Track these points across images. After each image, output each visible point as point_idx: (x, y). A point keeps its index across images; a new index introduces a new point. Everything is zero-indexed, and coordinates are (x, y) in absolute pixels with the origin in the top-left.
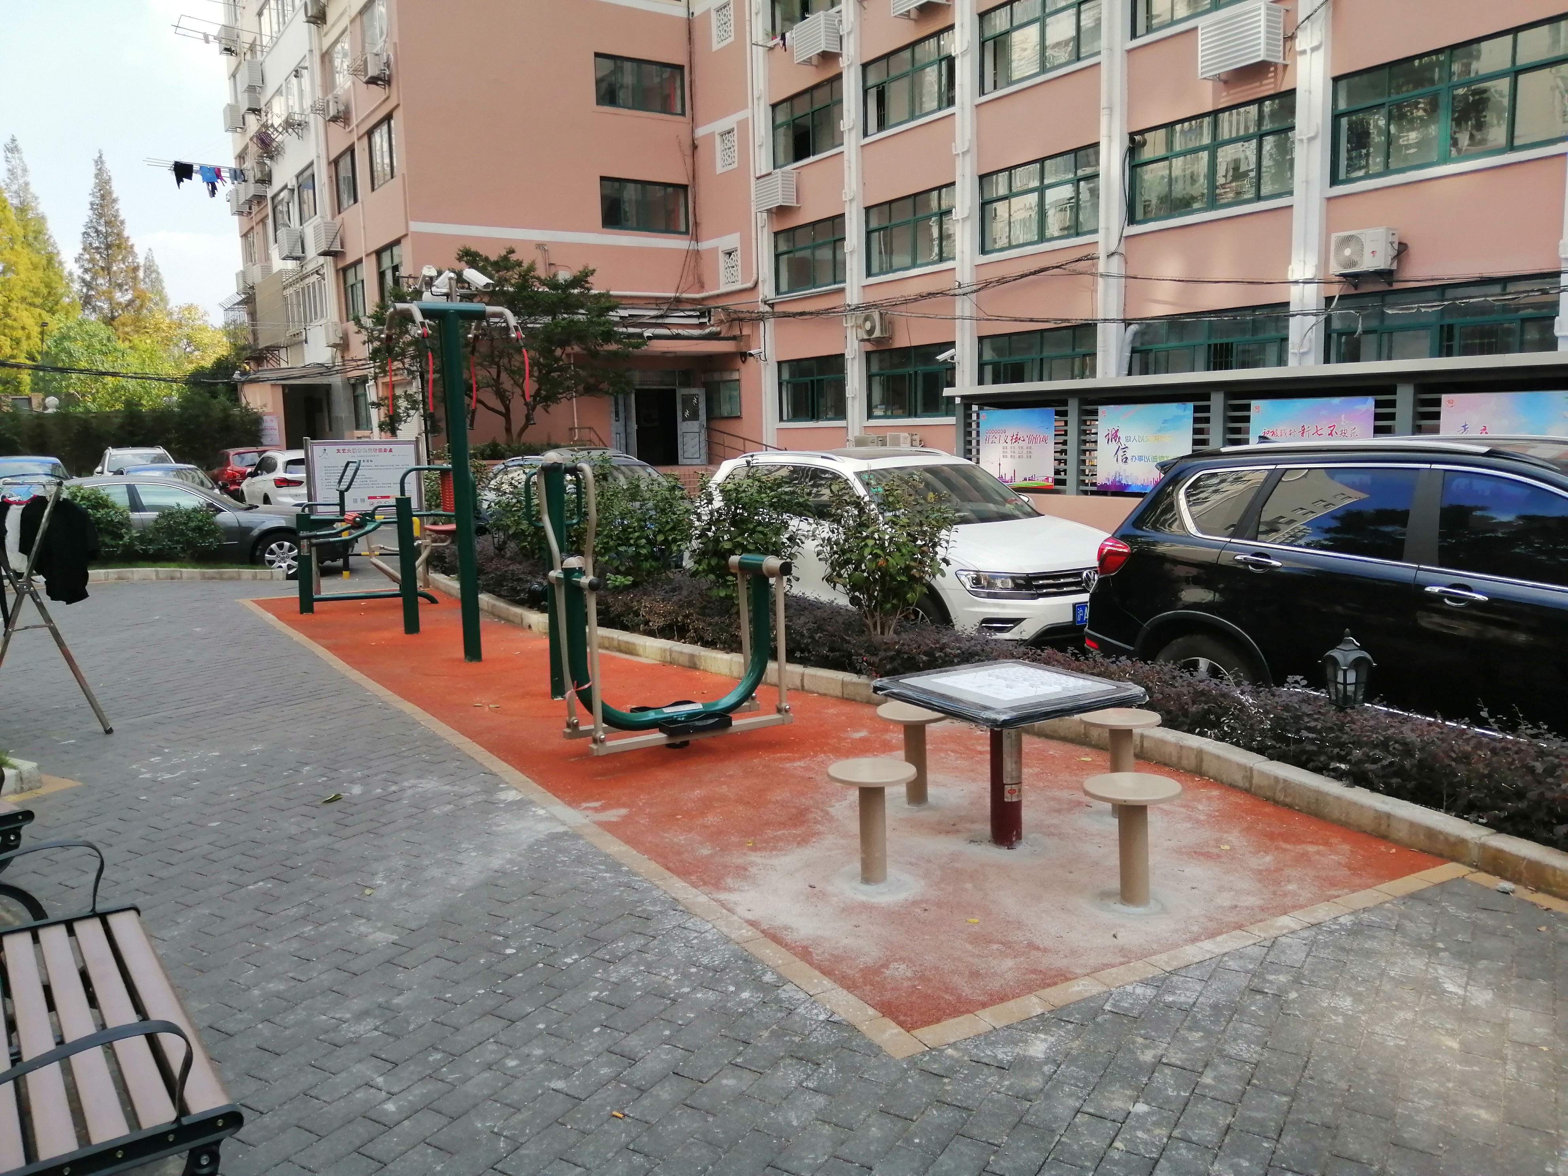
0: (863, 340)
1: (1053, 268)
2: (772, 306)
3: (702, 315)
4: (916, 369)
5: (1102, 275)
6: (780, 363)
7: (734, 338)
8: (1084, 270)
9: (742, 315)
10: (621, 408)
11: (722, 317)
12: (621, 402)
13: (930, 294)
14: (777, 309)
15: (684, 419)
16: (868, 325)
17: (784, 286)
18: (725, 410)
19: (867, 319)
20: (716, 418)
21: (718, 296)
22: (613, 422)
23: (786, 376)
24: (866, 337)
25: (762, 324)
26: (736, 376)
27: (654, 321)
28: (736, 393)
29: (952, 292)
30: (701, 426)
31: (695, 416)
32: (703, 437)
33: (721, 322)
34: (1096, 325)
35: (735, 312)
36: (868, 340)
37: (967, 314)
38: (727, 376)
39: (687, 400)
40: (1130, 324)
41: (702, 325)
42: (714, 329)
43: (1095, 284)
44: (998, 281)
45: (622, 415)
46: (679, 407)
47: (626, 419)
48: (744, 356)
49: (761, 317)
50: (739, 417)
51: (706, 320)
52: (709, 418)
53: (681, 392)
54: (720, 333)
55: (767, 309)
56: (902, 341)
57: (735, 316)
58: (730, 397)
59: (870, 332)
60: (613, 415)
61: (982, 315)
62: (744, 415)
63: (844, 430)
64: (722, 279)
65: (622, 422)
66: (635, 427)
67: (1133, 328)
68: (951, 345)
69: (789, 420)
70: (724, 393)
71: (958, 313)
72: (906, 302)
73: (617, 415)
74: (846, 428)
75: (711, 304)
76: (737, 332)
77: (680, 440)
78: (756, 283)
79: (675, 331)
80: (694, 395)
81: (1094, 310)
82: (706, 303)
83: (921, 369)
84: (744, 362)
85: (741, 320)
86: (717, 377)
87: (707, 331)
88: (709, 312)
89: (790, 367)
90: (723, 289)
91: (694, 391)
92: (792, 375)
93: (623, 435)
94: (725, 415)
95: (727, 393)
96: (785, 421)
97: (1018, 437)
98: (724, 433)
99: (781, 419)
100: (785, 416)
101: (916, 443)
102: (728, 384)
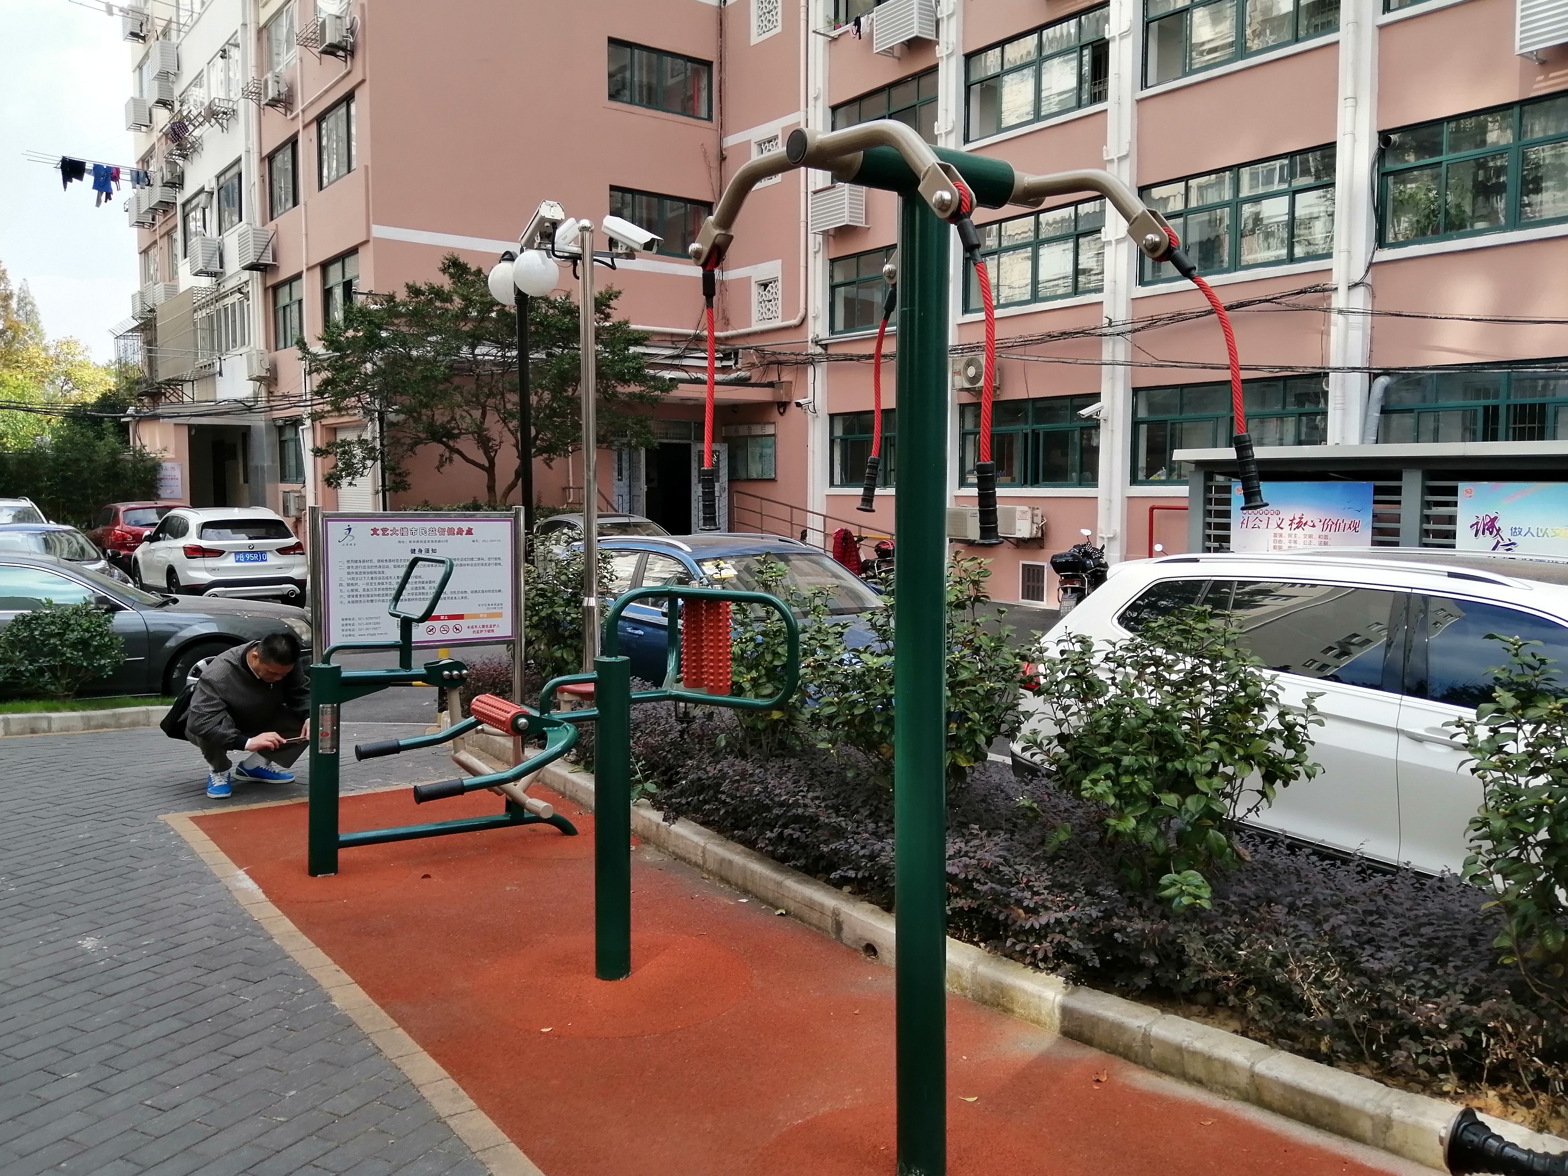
0: (963, 390)
1: (1260, 301)
2: (825, 347)
3: (727, 357)
4: (1035, 426)
5: (1340, 312)
6: (832, 417)
7: (771, 385)
8: (1312, 305)
9: (782, 358)
10: (625, 465)
11: (755, 360)
12: (625, 457)
13: (1064, 333)
14: (831, 351)
16: (971, 371)
17: (840, 325)
18: (755, 470)
19: (968, 364)
20: (739, 480)
21: (749, 335)
22: (615, 481)
23: (839, 432)
24: (967, 385)
25: (810, 370)
26: (770, 430)
27: (669, 362)
28: (768, 451)
29: (1098, 331)
30: (721, 490)
32: (724, 502)
33: (753, 365)
34: (1326, 375)
35: (774, 354)
36: (968, 390)
37: (1121, 358)
38: (757, 430)
40: (1377, 376)
41: (725, 369)
42: (742, 374)
43: (1327, 322)
44: (1170, 318)
45: (625, 473)
46: (694, 467)
47: (633, 478)
48: (783, 406)
49: (811, 360)
50: (773, 480)
51: (731, 363)
52: (732, 480)
54: (750, 378)
55: (819, 350)
56: (1015, 391)
57: (773, 359)
58: (761, 456)
59: (974, 380)
60: (616, 474)
61: (1145, 359)
62: (779, 478)
64: (755, 315)
65: (626, 481)
66: (645, 488)
67: (1383, 381)
68: (1095, 397)
69: (842, 485)
70: (753, 450)
71: (1106, 356)
72: (1026, 343)
73: (620, 473)
75: (739, 344)
76: (774, 378)
78: (804, 320)
79: (694, 375)
81: (1325, 355)
82: (731, 342)
83: (1043, 427)
84: (781, 414)
85: (780, 363)
86: (743, 430)
87: (733, 375)
88: (736, 354)
89: (844, 421)
90: (756, 327)
92: (846, 430)
93: (626, 498)
94: (755, 476)
95: (758, 450)
96: (837, 486)
97: (1304, 521)
98: (762, 499)
99: (832, 484)
100: (837, 480)
101: (1038, 519)
102: (759, 439)
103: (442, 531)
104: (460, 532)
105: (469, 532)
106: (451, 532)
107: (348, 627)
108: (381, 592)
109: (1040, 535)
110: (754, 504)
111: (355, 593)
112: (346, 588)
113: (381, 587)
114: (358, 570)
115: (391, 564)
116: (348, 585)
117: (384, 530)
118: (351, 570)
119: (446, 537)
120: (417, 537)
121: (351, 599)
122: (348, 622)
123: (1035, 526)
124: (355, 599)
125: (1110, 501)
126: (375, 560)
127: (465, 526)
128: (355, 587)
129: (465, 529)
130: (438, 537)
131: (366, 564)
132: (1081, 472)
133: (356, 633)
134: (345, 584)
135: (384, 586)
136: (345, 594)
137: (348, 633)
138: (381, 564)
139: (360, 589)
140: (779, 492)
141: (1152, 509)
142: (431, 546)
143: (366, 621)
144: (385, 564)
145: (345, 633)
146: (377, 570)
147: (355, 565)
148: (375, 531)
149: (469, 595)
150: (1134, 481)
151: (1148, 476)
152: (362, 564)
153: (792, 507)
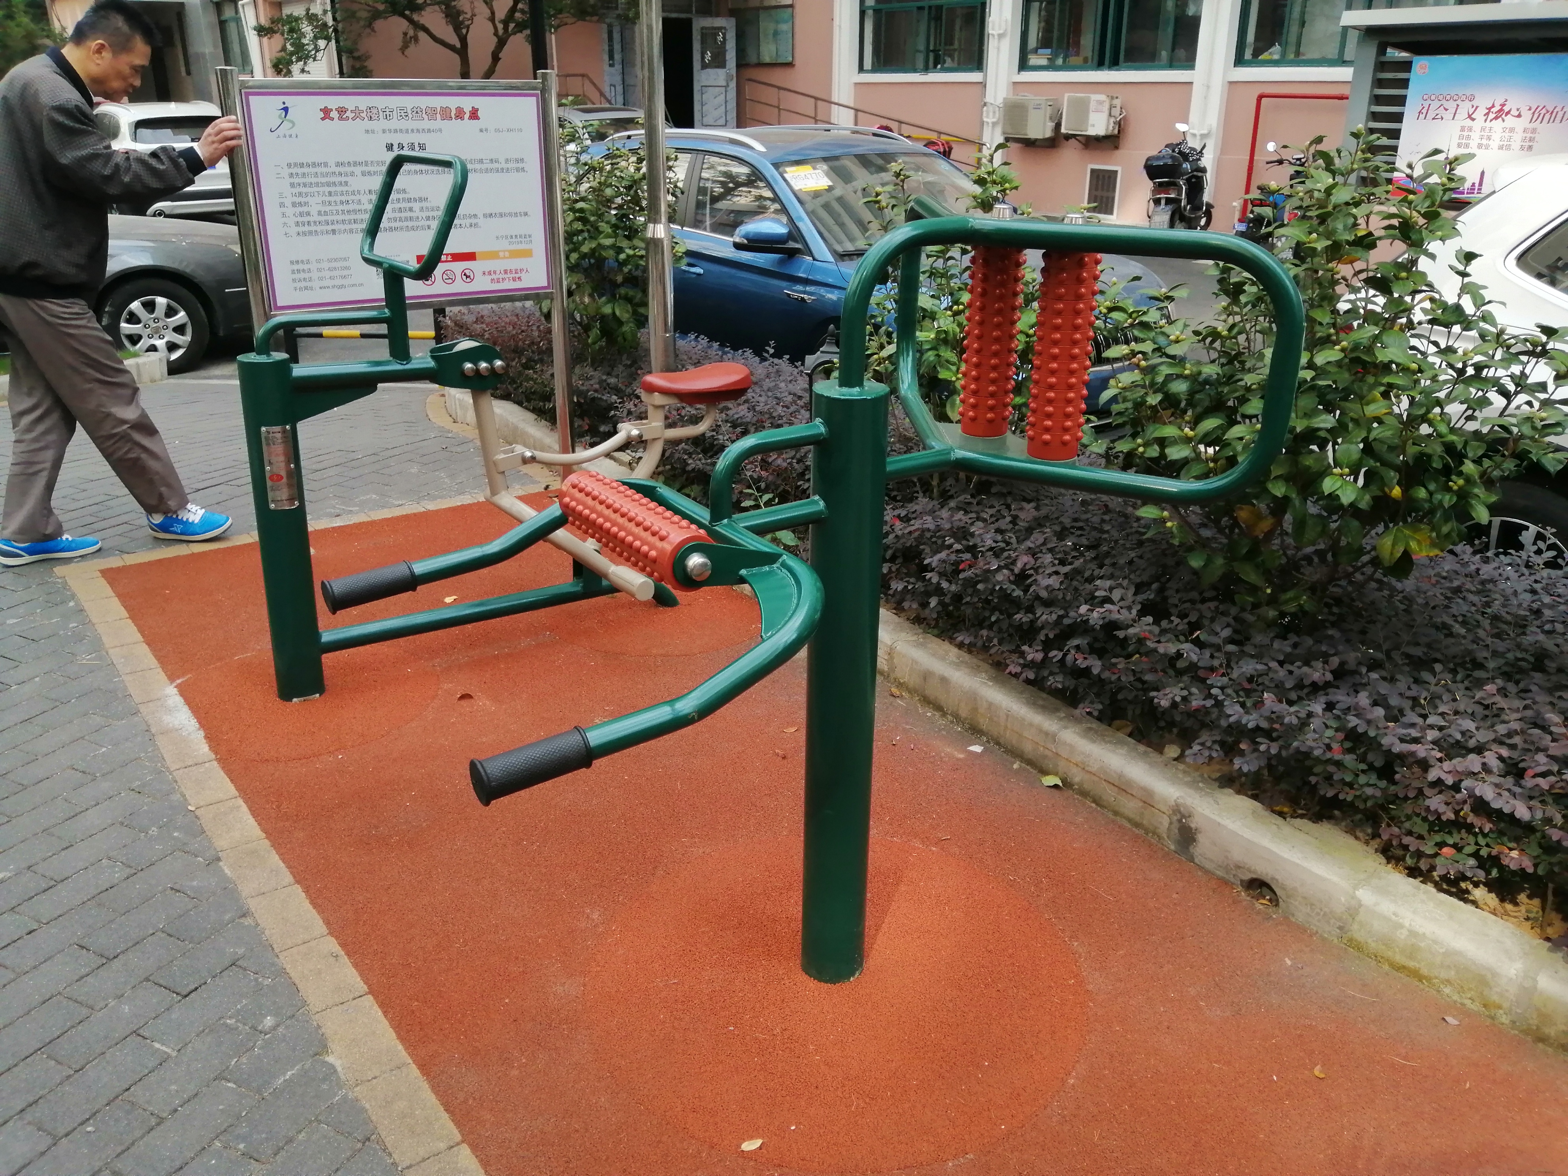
10: (617, 47)
12: (616, 36)
15: (704, 66)
18: (768, 52)
20: (748, 65)
22: (606, 67)
28: (784, 27)
30: (729, 78)
31: (719, 62)
32: (732, 94)
39: (709, 35)
45: (617, 57)
46: (697, 46)
50: (790, 65)
52: (741, 65)
53: (700, 23)
58: (776, 33)
60: (606, 57)
62: (797, 62)
63: (980, 87)
65: (618, 67)
69: (875, 70)
70: (766, 25)
73: (611, 57)
74: (983, 85)
77: (697, 97)
80: (720, 29)
91: (719, 22)
93: (620, 89)
94: (767, 60)
95: (771, 27)
96: (868, 71)
97: (1506, 109)
98: (779, 88)
99: (861, 69)
100: (868, 63)
101: (1116, 112)
102: (773, 12)
103: (432, 113)
104: (460, 114)
105: (474, 115)
106: (445, 114)
107: (302, 275)
108: (347, 217)
109: (1116, 132)
110: (770, 95)
111: (306, 219)
112: (290, 211)
113: (346, 207)
114: (307, 180)
115: (358, 170)
116: (294, 205)
117: (342, 111)
118: (296, 180)
119: (439, 123)
120: (394, 124)
121: (301, 229)
122: (300, 267)
123: (1112, 120)
124: (307, 228)
125: (1208, 87)
126: (332, 163)
127: (467, 103)
128: (305, 209)
129: (467, 110)
130: (426, 124)
131: (319, 170)
132: (1173, 50)
133: (316, 284)
134: (288, 203)
135: (351, 207)
136: (291, 221)
137: (303, 284)
138: (342, 169)
139: (314, 210)
140: (797, 79)
141: (1260, 97)
142: (416, 139)
143: (326, 265)
144: (349, 169)
145: (298, 285)
146: (337, 179)
147: (300, 171)
148: (326, 113)
149: (481, 221)
150: (1239, 61)
151: (1256, 53)
152: (312, 170)
153: (816, 99)
